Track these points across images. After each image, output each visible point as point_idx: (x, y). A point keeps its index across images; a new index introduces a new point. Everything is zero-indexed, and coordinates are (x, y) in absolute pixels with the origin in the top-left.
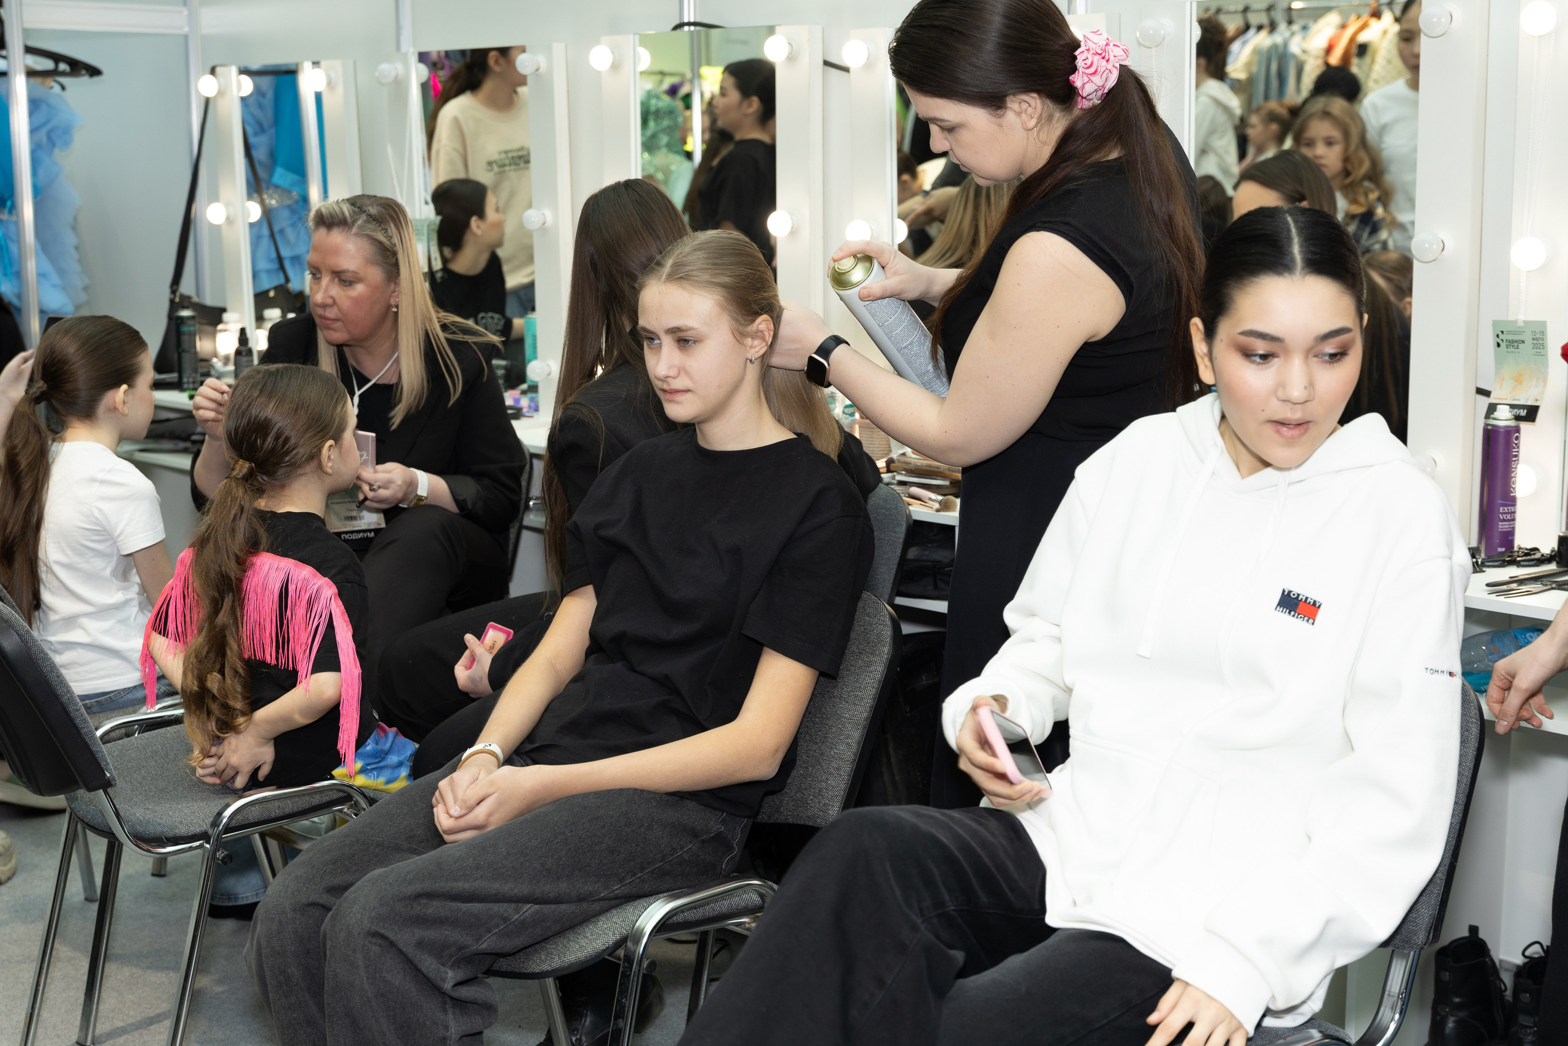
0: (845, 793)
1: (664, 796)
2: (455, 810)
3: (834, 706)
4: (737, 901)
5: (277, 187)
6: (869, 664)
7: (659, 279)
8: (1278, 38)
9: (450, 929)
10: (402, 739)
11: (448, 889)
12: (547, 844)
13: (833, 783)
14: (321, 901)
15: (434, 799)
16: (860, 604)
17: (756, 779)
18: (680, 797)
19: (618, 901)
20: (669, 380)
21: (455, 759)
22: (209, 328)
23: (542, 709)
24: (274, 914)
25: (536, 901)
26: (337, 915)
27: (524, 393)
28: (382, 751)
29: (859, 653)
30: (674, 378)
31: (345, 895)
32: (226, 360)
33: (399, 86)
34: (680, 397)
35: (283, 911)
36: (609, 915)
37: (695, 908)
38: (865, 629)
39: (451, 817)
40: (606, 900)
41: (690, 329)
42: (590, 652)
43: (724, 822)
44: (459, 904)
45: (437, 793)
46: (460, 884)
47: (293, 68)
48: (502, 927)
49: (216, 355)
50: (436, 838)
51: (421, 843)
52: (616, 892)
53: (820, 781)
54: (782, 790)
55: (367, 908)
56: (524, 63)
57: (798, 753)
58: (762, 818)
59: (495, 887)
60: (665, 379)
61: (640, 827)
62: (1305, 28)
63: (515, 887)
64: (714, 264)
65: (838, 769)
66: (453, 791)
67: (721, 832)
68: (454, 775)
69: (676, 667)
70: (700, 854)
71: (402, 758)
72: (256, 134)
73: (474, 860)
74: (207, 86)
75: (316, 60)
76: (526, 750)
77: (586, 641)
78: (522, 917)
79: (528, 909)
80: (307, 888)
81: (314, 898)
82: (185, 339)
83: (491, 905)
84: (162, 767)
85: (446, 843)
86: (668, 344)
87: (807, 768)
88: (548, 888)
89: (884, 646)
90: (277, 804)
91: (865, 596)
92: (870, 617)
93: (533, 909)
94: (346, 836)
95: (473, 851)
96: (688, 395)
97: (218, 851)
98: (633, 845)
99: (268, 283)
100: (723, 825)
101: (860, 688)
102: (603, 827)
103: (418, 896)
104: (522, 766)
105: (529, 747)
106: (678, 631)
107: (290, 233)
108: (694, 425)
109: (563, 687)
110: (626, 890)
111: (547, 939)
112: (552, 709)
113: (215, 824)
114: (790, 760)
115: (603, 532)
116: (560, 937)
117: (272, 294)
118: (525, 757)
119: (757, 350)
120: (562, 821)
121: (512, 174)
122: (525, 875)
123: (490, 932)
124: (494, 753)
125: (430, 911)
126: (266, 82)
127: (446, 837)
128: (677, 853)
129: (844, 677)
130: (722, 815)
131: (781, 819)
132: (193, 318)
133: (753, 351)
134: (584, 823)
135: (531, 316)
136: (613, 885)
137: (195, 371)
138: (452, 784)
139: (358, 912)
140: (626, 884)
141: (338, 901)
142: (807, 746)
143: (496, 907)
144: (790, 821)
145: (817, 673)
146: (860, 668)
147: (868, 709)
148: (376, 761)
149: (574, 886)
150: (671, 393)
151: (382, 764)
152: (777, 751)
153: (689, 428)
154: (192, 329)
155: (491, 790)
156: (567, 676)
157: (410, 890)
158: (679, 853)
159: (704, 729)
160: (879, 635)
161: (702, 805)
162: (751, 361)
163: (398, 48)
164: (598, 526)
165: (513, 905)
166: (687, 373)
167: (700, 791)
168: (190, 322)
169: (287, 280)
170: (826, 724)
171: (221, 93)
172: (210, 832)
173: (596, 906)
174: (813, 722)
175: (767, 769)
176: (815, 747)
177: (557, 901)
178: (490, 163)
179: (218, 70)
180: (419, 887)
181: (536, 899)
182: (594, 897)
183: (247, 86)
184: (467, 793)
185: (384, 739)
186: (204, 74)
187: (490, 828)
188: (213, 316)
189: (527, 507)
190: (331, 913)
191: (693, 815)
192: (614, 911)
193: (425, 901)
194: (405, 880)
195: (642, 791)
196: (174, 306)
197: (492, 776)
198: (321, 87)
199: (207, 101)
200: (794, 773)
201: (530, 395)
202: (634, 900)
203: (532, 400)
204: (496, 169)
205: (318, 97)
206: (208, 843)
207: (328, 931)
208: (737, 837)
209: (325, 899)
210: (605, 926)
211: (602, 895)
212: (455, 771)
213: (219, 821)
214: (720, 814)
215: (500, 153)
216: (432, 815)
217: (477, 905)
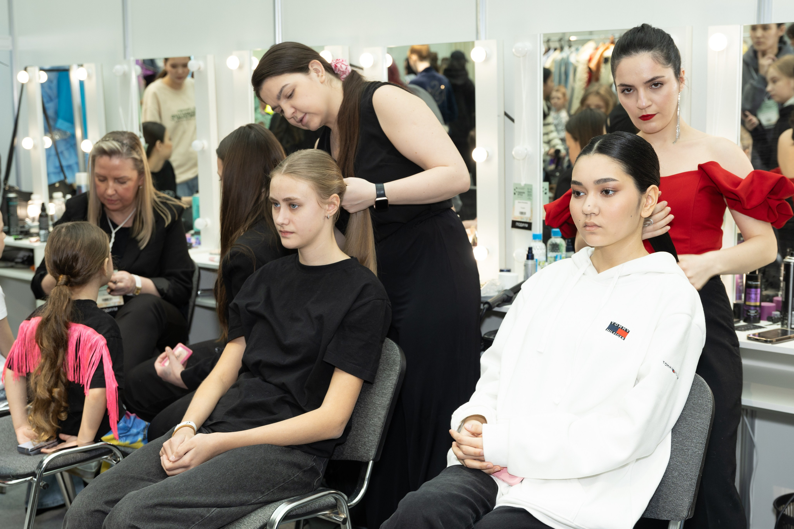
0: (378, 443)
1: (284, 448)
2: (172, 458)
3: (371, 398)
4: (323, 502)
5: (59, 130)
6: (389, 376)
7: (280, 172)
8: (564, 55)
9: (172, 523)
10: (139, 420)
11: (172, 501)
12: (223, 475)
13: (372, 439)
14: (102, 509)
15: (160, 452)
16: (384, 345)
17: (331, 438)
18: (291, 448)
19: (261, 505)
20: (284, 225)
21: (171, 430)
22: (24, 203)
23: (216, 402)
24: (76, 516)
25: (218, 506)
26: (111, 517)
27: (192, 235)
28: (128, 427)
29: (384, 370)
30: (286, 225)
31: (116, 505)
32: (33, 220)
33: (126, 77)
34: (289, 236)
35: (81, 515)
36: (256, 512)
37: (302, 507)
38: (386, 357)
39: (170, 461)
40: (255, 504)
41: (296, 199)
42: (241, 372)
43: (315, 460)
44: (177, 509)
45: (162, 449)
46: (178, 498)
47: (67, 68)
48: (200, 521)
49: (27, 217)
50: (162, 474)
51: (154, 476)
52: (260, 500)
53: (365, 438)
54: (344, 443)
55: (128, 513)
56: (192, 66)
57: (353, 423)
58: (334, 458)
59: (196, 499)
60: (282, 225)
61: (272, 465)
62: (577, 50)
63: (207, 499)
64: (309, 167)
65: (374, 431)
66: (171, 448)
67: (313, 466)
68: (172, 439)
69: (288, 379)
70: (303, 478)
71: (139, 430)
72: (48, 102)
73: (185, 485)
74: (22, 77)
75: (80, 63)
76: (208, 424)
77: (240, 365)
78: (211, 515)
79: (214, 511)
80: (94, 502)
81: (98, 507)
82: (11, 209)
83: (194, 509)
84: (8, 437)
85: (168, 476)
86: (283, 207)
87: (357, 431)
88: (224, 499)
89: (397, 366)
90: (72, 456)
91: (386, 340)
92: (389, 351)
93: (216, 511)
94: (114, 473)
95: (184, 480)
96: (293, 235)
97: (41, 482)
98: (268, 474)
99: (55, 179)
100: (314, 462)
101: (385, 388)
102: (252, 465)
103: (155, 506)
104: (207, 433)
105: (210, 423)
106: (289, 360)
107: (66, 154)
108: (297, 249)
109: (226, 391)
110: (265, 498)
111: (224, 526)
112: (220, 403)
113: (39, 467)
114: (349, 427)
115: (251, 308)
116: (231, 525)
117: (57, 185)
118: (208, 429)
119: (331, 212)
120: (230, 463)
121: (184, 122)
122: (212, 492)
123: (194, 524)
124: (192, 426)
125: (162, 513)
126: (54, 75)
127: (168, 472)
128: (291, 478)
129: (376, 383)
130: (314, 457)
131: (344, 458)
132: (15, 198)
133: (328, 212)
134: (242, 464)
135: (196, 195)
136: (258, 496)
137: (17, 225)
138: (171, 445)
139: (123, 515)
140: (265, 495)
141: (112, 509)
142: (357, 420)
143: (197, 510)
144: (349, 459)
145: (363, 381)
146: (384, 378)
147: (389, 399)
148: (125, 432)
149: (238, 498)
150: (284, 233)
151: (128, 434)
152: (342, 423)
153: (294, 252)
154: (15, 204)
155: (192, 447)
156: (229, 385)
157: (151, 502)
158: (292, 478)
159: (304, 412)
160: (394, 360)
161: (303, 452)
162: (327, 217)
163: (125, 57)
164: (248, 305)
165: (206, 509)
166: (293, 223)
167: (302, 445)
168: (15, 200)
169: (65, 177)
170: (367, 408)
171: (30, 81)
172: (36, 472)
173: (250, 508)
174: (360, 407)
175: (337, 433)
176: (362, 420)
177: (229, 506)
178: (173, 117)
179: (28, 69)
180: (155, 501)
181: (218, 505)
182: (248, 503)
183: (44, 77)
184: (178, 448)
185: (129, 421)
186: (21, 70)
187: (192, 468)
188: (26, 197)
189: (197, 295)
190: (108, 515)
191: (299, 457)
192: (259, 510)
193: (159, 508)
194: (148, 497)
195: (272, 445)
196: (6, 192)
197: (192, 439)
198: (84, 78)
199: (23, 86)
200: (351, 433)
201: (196, 236)
202: (269, 504)
203: (197, 239)
204: (176, 119)
205: (82, 84)
206: (35, 477)
207: (106, 526)
208: (321, 469)
209: (105, 508)
210: (255, 518)
211: (253, 502)
212: (171, 437)
213: (41, 466)
214: (313, 456)
215: (179, 111)
216: (160, 460)
217: (187, 509)
